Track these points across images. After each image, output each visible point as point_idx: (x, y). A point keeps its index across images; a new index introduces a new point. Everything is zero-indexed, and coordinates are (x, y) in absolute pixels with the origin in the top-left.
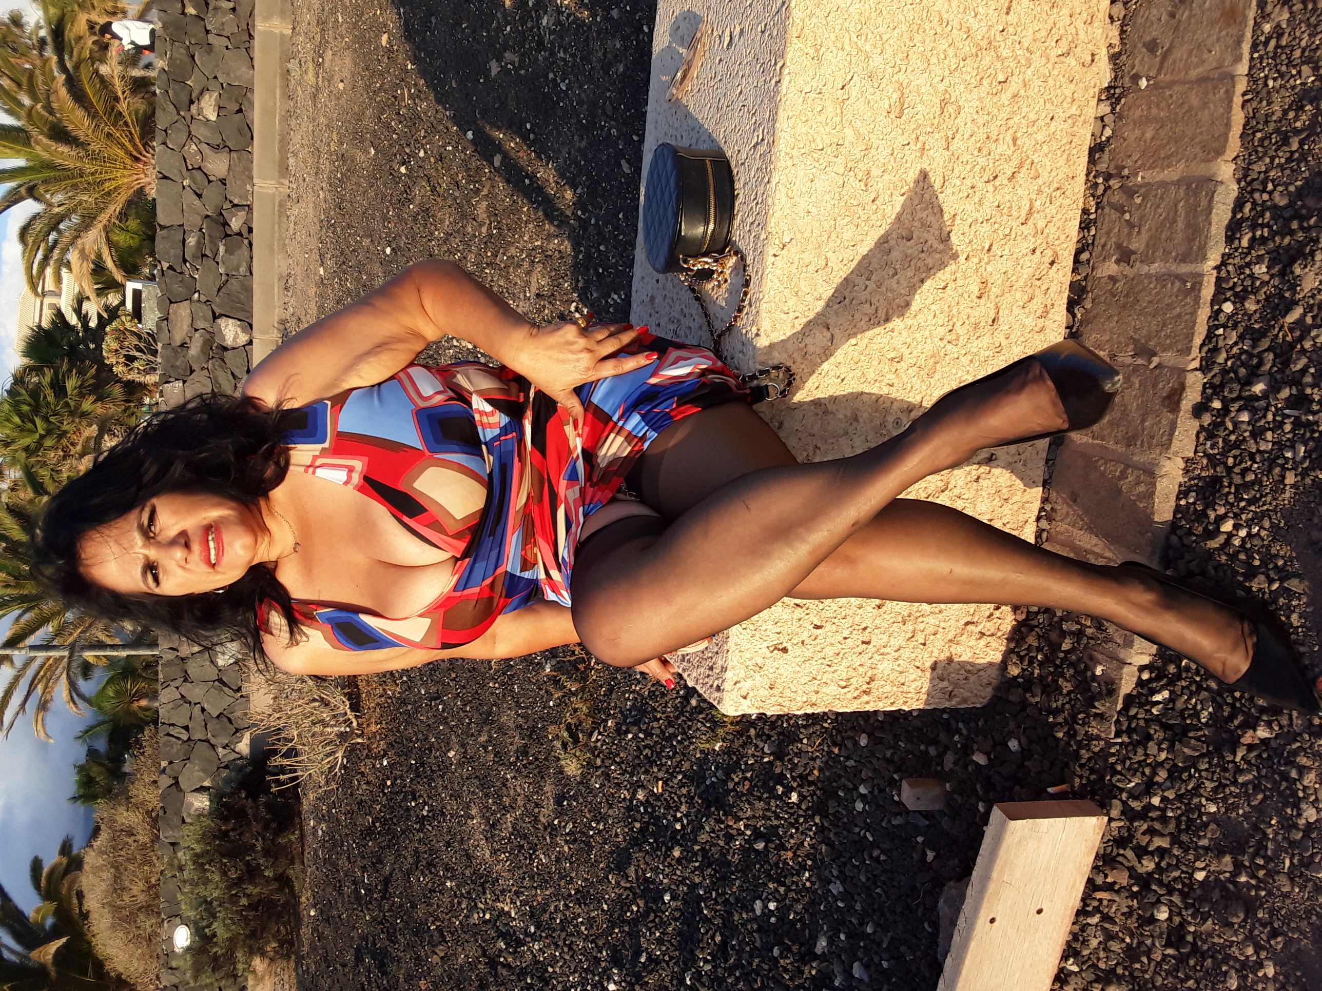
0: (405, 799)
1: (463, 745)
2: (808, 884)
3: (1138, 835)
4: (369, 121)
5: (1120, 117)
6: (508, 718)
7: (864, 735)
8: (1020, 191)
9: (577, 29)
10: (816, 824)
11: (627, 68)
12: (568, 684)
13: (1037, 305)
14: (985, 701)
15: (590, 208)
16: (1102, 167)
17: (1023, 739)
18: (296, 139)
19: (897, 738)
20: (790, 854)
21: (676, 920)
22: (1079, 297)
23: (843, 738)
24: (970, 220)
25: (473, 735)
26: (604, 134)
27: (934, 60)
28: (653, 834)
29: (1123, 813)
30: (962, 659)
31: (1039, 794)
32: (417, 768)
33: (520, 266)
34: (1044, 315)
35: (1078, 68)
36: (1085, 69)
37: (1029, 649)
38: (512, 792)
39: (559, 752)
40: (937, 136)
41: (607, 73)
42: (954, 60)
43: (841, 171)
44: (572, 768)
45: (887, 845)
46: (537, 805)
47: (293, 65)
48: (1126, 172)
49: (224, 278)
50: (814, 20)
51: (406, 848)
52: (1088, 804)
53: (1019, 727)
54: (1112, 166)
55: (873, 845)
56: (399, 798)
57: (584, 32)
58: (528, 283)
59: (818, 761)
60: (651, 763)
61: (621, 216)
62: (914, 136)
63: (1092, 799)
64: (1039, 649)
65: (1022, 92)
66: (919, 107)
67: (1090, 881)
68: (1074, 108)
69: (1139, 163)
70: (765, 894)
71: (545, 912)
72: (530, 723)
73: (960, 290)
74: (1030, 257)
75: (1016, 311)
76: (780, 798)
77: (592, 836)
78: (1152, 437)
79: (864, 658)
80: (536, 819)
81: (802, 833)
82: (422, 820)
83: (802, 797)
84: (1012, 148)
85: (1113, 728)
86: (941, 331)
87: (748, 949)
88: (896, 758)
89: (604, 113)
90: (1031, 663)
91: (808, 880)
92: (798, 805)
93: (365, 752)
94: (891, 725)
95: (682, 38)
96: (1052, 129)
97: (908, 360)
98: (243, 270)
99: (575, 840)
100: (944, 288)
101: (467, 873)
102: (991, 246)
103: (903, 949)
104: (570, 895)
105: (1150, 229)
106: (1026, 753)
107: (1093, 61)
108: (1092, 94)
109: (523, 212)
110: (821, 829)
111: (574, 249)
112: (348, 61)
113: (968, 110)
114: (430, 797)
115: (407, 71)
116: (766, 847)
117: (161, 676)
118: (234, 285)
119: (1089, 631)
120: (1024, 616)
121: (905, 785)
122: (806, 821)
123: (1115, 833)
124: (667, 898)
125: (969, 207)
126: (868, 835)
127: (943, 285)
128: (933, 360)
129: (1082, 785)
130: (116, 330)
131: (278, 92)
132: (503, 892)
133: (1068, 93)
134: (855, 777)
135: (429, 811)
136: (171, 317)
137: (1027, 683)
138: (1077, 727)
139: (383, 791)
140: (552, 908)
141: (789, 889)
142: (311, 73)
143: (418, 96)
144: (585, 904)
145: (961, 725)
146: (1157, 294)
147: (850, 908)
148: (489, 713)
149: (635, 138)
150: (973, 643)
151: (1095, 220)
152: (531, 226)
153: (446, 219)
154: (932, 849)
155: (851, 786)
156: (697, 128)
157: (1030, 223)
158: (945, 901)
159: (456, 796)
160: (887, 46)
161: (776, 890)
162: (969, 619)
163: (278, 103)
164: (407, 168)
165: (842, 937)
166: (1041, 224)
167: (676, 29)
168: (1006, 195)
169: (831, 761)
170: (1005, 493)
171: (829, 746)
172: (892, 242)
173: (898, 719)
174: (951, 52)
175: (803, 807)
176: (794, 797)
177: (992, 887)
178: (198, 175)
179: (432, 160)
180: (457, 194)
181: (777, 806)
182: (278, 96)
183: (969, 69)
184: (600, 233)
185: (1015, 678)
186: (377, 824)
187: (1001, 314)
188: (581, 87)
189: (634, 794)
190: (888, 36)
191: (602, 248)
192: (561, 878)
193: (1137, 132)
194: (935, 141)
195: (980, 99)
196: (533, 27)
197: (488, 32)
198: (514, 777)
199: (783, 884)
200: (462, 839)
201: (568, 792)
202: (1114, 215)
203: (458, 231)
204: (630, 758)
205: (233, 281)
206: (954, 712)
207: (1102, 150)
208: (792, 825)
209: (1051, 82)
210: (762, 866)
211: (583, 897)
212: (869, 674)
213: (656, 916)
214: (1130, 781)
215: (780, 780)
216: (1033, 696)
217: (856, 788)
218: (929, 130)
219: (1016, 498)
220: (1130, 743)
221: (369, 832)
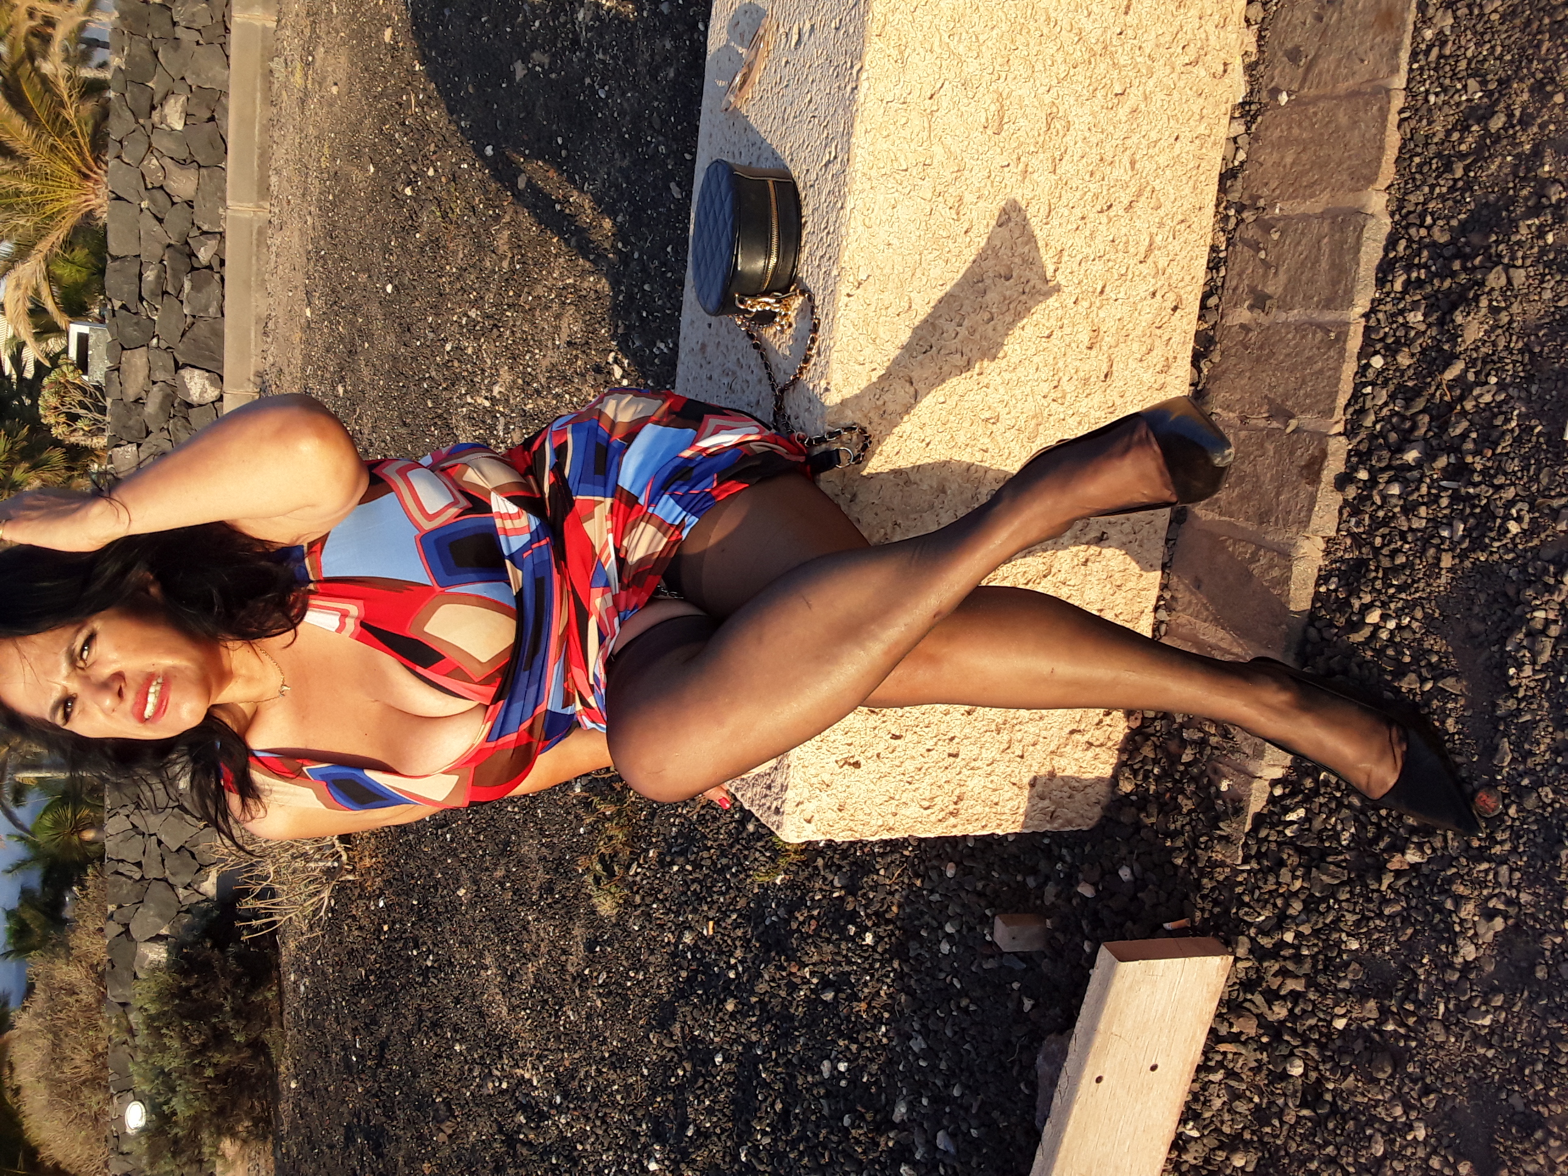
0: (405, 947)
1: (475, 882)
2: (885, 1041)
3: (1269, 977)
4: (367, 133)
5: (1255, 138)
6: (529, 848)
7: (951, 864)
8: (1138, 224)
9: (620, 25)
10: (894, 970)
11: (678, 73)
12: (601, 807)
13: (1157, 358)
14: (1092, 823)
15: (633, 239)
16: (1234, 196)
17: (1136, 867)
18: (280, 153)
19: (989, 867)
20: (864, 1006)
21: (729, 1085)
22: (1206, 349)
23: (926, 868)
24: (1079, 258)
25: (487, 869)
26: (650, 152)
27: (1039, 66)
28: (702, 984)
29: (1251, 951)
30: (1066, 774)
31: (1154, 931)
32: (420, 910)
33: (547, 308)
34: (1166, 369)
35: (1208, 79)
36: (1216, 81)
37: (1144, 761)
38: (534, 937)
39: (591, 888)
40: (1041, 156)
41: (654, 77)
42: (1063, 67)
43: (929, 196)
44: (606, 907)
45: (977, 993)
46: (564, 952)
47: (277, 65)
48: (1261, 203)
49: (189, 320)
50: (898, 16)
51: (406, 1006)
52: (1210, 941)
53: (1132, 852)
54: (1245, 196)
55: (963, 993)
56: (399, 946)
57: (628, 29)
58: (557, 329)
59: (897, 896)
60: (701, 900)
61: (669, 249)
62: (1015, 157)
63: (1216, 936)
64: (1156, 762)
65: (1142, 106)
66: (1022, 122)
67: (1212, 1031)
68: (1203, 127)
69: (1278, 192)
70: (834, 1053)
71: (573, 1078)
72: (556, 854)
73: (1067, 339)
74: (1149, 301)
75: (1133, 364)
76: (852, 939)
77: (629, 988)
78: (1289, 513)
79: (950, 774)
80: (563, 969)
81: (878, 980)
82: (425, 972)
83: (878, 939)
84: (1130, 173)
85: (1240, 853)
86: (1045, 387)
87: (813, 1118)
88: (988, 891)
89: (651, 126)
90: (1146, 778)
91: (884, 1035)
92: (874, 948)
93: (357, 892)
94: (983, 852)
95: (742, 35)
96: (1177, 151)
97: (1006, 421)
98: (212, 310)
99: (610, 993)
100: (1048, 337)
101: (480, 1034)
102: (1104, 287)
103: (995, 1114)
104: (603, 1058)
105: (1289, 270)
106: (1139, 883)
107: (1225, 71)
108: (1223, 110)
109: (552, 244)
110: (900, 976)
111: (613, 289)
112: (343, 59)
113: (1080, 125)
114: (435, 945)
115: (414, 73)
116: (835, 997)
117: (108, 802)
118: (201, 328)
119: (1213, 740)
120: (1138, 723)
121: (998, 923)
122: (882, 967)
123: (1242, 975)
124: (718, 1059)
125: (1079, 241)
126: (955, 982)
127: (1048, 332)
128: (1034, 422)
129: (1204, 920)
130: (56, 382)
131: (259, 95)
132: (523, 1056)
133: (1196, 109)
134: (941, 914)
135: (434, 961)
136: (123, 366)
137: (1141, 800)
138: (1199, 852)
139: (378, 938)
140: (582, 1075)
141: (862, 1047)
142: (298, 74)
143: (427, 104)
144: (622, 1069)
145: (1064, 851)
146: (1296, 346)
147: (933, 1068)
148: (507, 843)
149: (688, 156)
150: (1079, 754)
151: (1226, 260)
152: (561, 260)
153: (460, 251)
154: (1030, 997)
155: (935, 924)
156: (758, 143)
157: (1150, 260)
158: (1045, 1058)
159: (466, 942)
160: (984, 48)
161: (847, 1048)
162: (1075, 727)
163: (258, 110)
164: (413, 190)
165: (925, 1102)
166: (1162, 263)
167: (735, 24)
168: (1122, 228)
169: (912, 896)
170: (1118, 578)
171: (910, 878)
172: (988, 282)
173: (991, 844)
174: (1059, 58)
175: (880, 950)
176: (869, 939)
177: (1098, 1040)
178: (159, 195)
179: (443, 179)
180: (473, 221)
181: (849, 949)
182: (258, 102)
183: (1081, 78)
184: (644, 269)
185: (1127, 795)
186: (372, 978)
187: (1114, 368)
188: (623, 94)
189: (680, 938)
190: (986, 36)
191: (646, 287)
192: (592, 1039)
193: (1276, 156)
194: (1039, 163)
195: (1093, 114)
196: (566, 23)
197: (512, 28)
198: (537, 919)
199: (855, 1041)
200: (474, 993)
201: (601, 936)
202: (1248, 253)
203: (474, 266)
204: (675, 895)
205: (201, 324)
206: (1056, 836)
207: (1235, 177)
208: (866, 971)
209: (1176, 95)
210: (831, 1020)
211: (618, 1061)
212: (957, 793)
213: (705, 1082)
214: (1259, 915)
215: (852, 918)
216: (1148, 816)
217: (941, 927)
218: (1032, 149)
219: (1130, 585)
220: (1260, 870)
221: (361, 988)
